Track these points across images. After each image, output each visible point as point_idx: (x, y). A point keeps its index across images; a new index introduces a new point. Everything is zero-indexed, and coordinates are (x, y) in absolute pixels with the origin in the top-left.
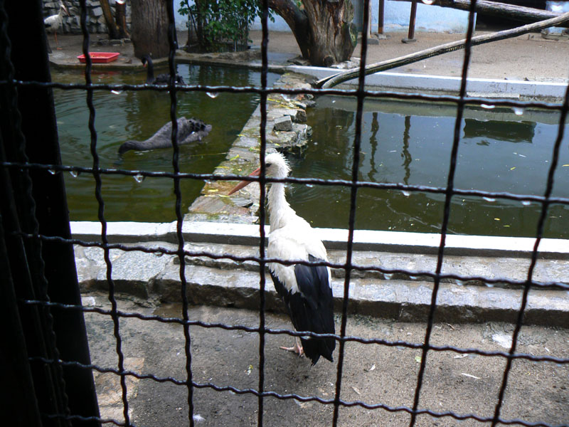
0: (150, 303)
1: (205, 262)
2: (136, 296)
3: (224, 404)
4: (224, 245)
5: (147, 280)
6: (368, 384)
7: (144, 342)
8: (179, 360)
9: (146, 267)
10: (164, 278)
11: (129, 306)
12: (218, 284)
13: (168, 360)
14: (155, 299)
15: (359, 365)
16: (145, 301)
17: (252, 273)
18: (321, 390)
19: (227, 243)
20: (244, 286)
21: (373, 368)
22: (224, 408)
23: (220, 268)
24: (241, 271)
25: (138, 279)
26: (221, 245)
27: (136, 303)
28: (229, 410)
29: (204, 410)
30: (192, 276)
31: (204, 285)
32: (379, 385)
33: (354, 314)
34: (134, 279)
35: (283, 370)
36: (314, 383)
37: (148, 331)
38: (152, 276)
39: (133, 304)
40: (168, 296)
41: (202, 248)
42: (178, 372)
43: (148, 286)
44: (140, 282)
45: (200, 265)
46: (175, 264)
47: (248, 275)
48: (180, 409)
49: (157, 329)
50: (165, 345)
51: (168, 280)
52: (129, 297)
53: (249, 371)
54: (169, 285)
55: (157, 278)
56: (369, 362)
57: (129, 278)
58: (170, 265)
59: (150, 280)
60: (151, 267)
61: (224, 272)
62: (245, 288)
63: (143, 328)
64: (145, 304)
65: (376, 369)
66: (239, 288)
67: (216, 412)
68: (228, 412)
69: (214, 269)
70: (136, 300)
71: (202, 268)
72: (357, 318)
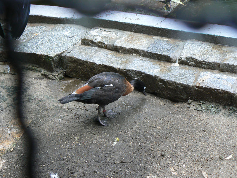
0: (54, 76)
1: (107, 45)
2: (44, 68)
3: (82, 167)
4: (129, 33)
5: (53, 56)
6: (219, 171)
7: (37, 107)
8: (60, 125)
9: (57, 45)
10: (68, 55)
11: (37, 77)
12: (111, 65)
13: (50, 124)
14: (59, 73)
15: (216, 153)
16: (50, 73)
17: (145, 58)
18: (172, 169)
19: (131, 31)
20: (133, 69)
21: (230, 157)
22: (81, 171)
23: (119, 52)
24: (136, 56)
25: (46, 54)
26: (126, 32)
27: (42, 75)
28: (84, 173)
29: (63, 170)
30: (92, 56)
31: (100, 65)
32: (229, 174)
33: (229, 105)
34: (43, 53)
35: (144, 146)
36: (168, 162)
37: (43, 98)
38: (58, 52)
39: (40, 75)
40: (71, 72)
41: (108, 33)
42: (54, 134)
43: (53, 60)
44: (47, 57)
45: (102, 47)
46: (82, 44)
47: (141, 60)
48: (44, 165)
49: (52, 97)
50: (53, 111)
51: (71, 58)
52: (39, 69)
53: (115, 143)
54: (72, 62)
55: (63, 55)
56: (227, 151)
57: (39, 52)
58: (78, 45)
59: (55, 56)
60: (60, 45)
61: (122, 55)
62: (134, 71)
63: (41, 95)
64: (50, 76)
65: (231, 159)
66: (129, 71)
67: (72, 173)
68: (82, 175)
69: (113, 52)
70: (43, 71)
71: (103, 50)
72: (231, 110)
